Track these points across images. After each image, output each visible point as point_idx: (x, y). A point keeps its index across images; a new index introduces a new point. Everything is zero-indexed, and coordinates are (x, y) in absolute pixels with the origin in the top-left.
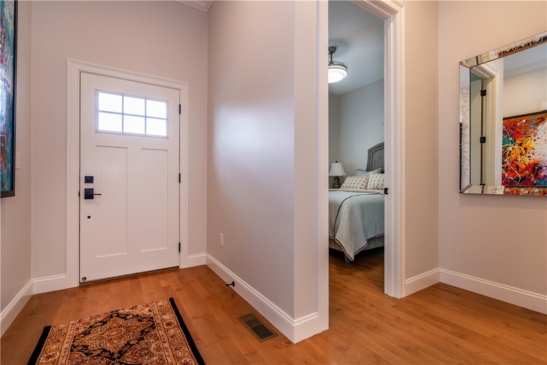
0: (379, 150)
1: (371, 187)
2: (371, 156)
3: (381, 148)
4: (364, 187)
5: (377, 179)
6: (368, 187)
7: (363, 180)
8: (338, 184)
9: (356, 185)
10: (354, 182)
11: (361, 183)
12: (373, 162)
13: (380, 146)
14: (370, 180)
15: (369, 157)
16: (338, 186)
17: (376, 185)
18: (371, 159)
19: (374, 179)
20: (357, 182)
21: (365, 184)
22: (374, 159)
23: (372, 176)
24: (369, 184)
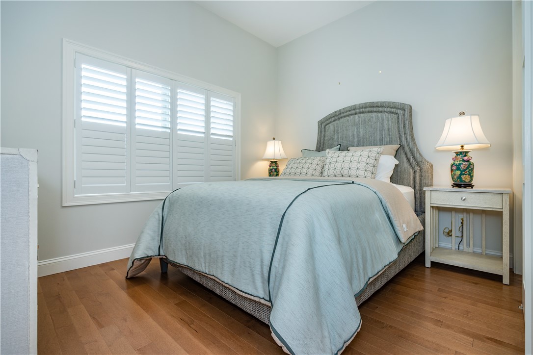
0: (334, 121)
1: (331, 172)
2: (323, 130)
3: (336, 118)
4: (318, 173)
5: (341, 159)
6: (325, 174)
7: (316, 162)
8: (276, 171)
9: (305, 170)
10: (301, 165)
11: (313, 166)
12: (326, 138)
13: (336, 116)
14: (328, 161)
15: (320, 132)
16: (276, 173)
17: (339, 169)
18: (323, 135)
19: (334, 160)
20: (307, 165)
21: (319, 168)
22: (327, 134)
23: (330, 155)
24: (326, 167)
